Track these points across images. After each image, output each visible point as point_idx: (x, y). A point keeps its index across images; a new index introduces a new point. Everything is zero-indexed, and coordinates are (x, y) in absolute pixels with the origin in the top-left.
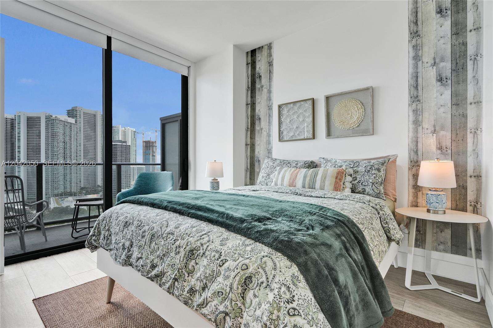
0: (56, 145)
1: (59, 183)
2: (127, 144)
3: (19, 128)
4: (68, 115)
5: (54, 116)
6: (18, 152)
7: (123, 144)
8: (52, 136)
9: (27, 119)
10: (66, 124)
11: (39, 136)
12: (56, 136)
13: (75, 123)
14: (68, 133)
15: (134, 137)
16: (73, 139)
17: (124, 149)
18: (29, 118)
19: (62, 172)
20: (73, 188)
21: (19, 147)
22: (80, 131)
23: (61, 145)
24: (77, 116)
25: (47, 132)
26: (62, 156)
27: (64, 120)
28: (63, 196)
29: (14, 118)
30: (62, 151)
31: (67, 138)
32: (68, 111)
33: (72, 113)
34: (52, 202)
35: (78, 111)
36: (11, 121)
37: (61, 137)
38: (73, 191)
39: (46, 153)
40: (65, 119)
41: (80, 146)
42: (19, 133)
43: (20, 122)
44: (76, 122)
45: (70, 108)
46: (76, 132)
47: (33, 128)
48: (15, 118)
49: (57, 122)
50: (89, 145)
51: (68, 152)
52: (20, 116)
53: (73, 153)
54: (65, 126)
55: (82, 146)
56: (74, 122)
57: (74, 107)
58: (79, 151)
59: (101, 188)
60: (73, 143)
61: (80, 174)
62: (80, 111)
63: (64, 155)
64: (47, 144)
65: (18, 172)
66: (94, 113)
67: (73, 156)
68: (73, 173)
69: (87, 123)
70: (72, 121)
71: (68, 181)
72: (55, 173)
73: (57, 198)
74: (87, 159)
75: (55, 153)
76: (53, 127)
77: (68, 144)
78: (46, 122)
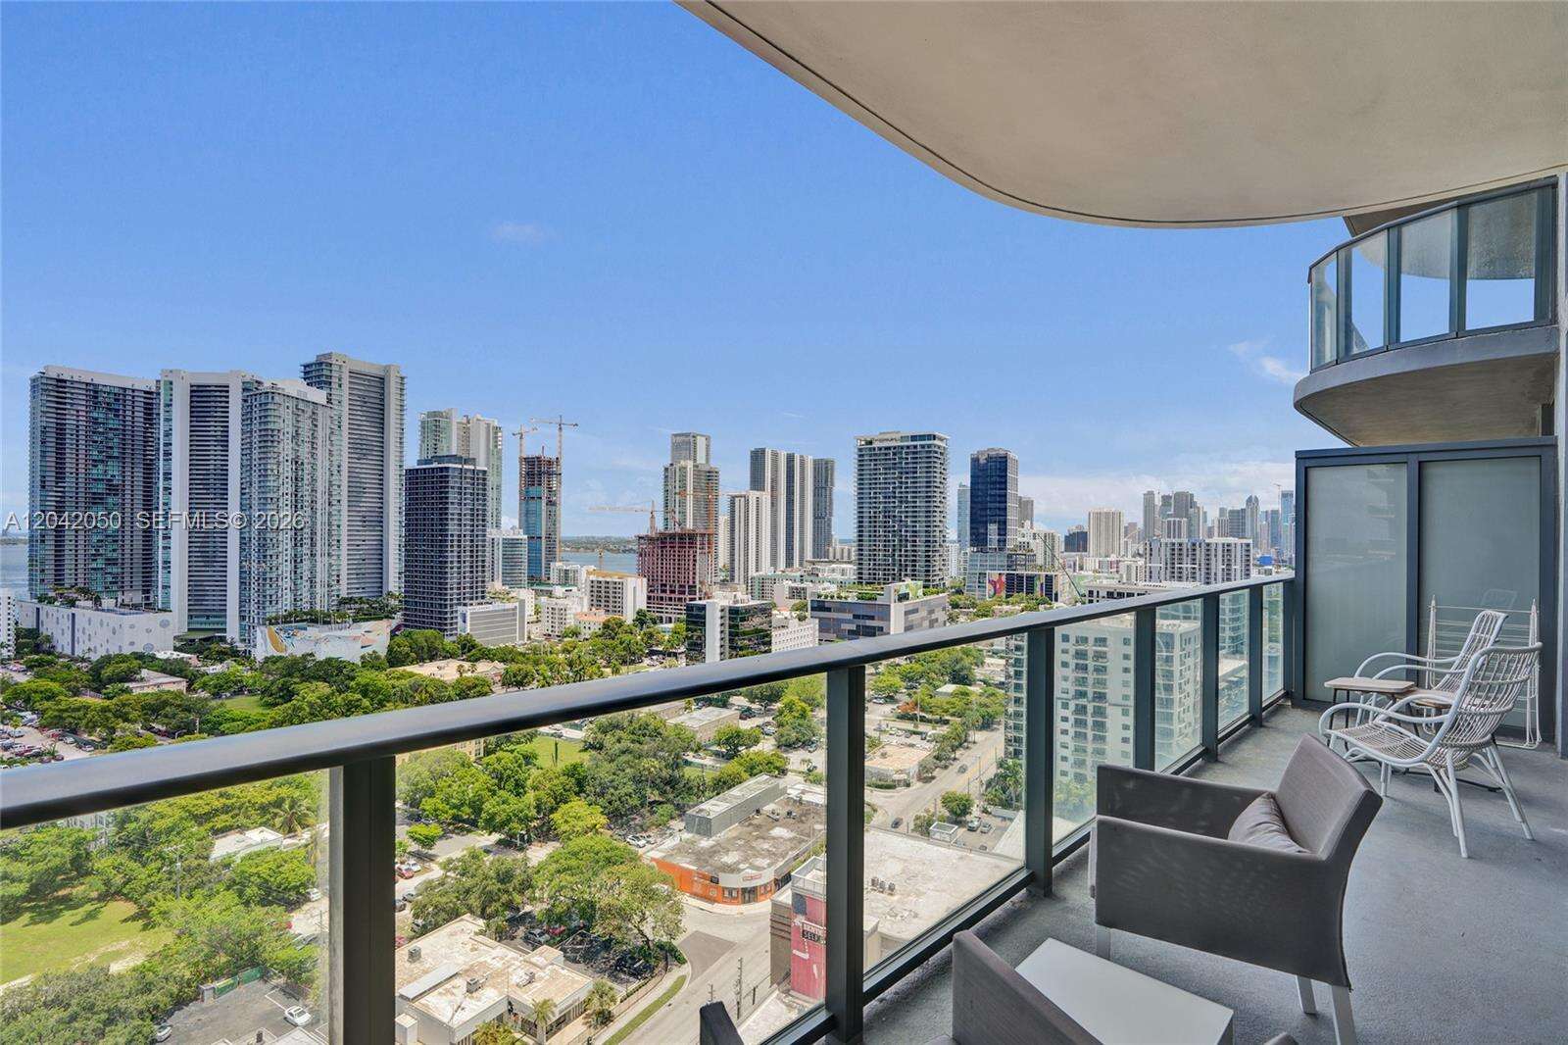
0: (272, 470)
1: (280, 584)
2: (478, 468)
3: (168, 420)
4: (305, 379)
5: (267, 385)
6: (165, 489)
7: (465, 467)
8: (262, 443)
9: (192, 391)
10: (301, 406)
11: (224, 442)
12: (272, 442)
13: (325, 403)
14: (305, 434)
15: (496, 446)
16: (319, 452)
18: (195, 388)
19: (289, 552)
20: (318, 600)
21: (168, 476)
22: (339, 427)
23: (287, 470)
24: (330, 383)
25: (247, 432)
26: (289, 502)
27: (295, 395)
28: (291, 622)
29: (154, 389)
30: (289, 488)
31: (305, 450)
32: (305, 366)
33: (317, 373)
34: (259, 641)
35: (334, 368)
36: (145, 398)
37: (286, 449)
38: (318, 608)
39: (243, 494)
40: (299, 391)
41: (339, 472)
42: (168, 434)
43: (171, 400)
44: (329, 401)
45: (312, 359)
46: (328, 431)
47: (207, 419)
48: (158, 388)
49: (277, 398)
50: (364, 471)
51: (305, 490)
52: (171, 383)
53: (319, 495)
54: (297, 413)
55: (345, 474)
56: (324, 401)
57: (323, 355)
58: (335, 487)
59: (397, 603)
60: (319, 463)
61: (338, 556)
62: (340, 366)
63: (296, 501)
64: (248, 468)
65: (164, 548)
66: (382, 374)
67: (319, 502)
68: (319, 553)
69: (358, 403)
70: (318, 395)
71: (305, 579)
72: (268, 553)
73: (274, 628)
74: (359, 511)
75: (268, 495)
76: (266, 417)
77: (306, 466)
78: (245, 401)
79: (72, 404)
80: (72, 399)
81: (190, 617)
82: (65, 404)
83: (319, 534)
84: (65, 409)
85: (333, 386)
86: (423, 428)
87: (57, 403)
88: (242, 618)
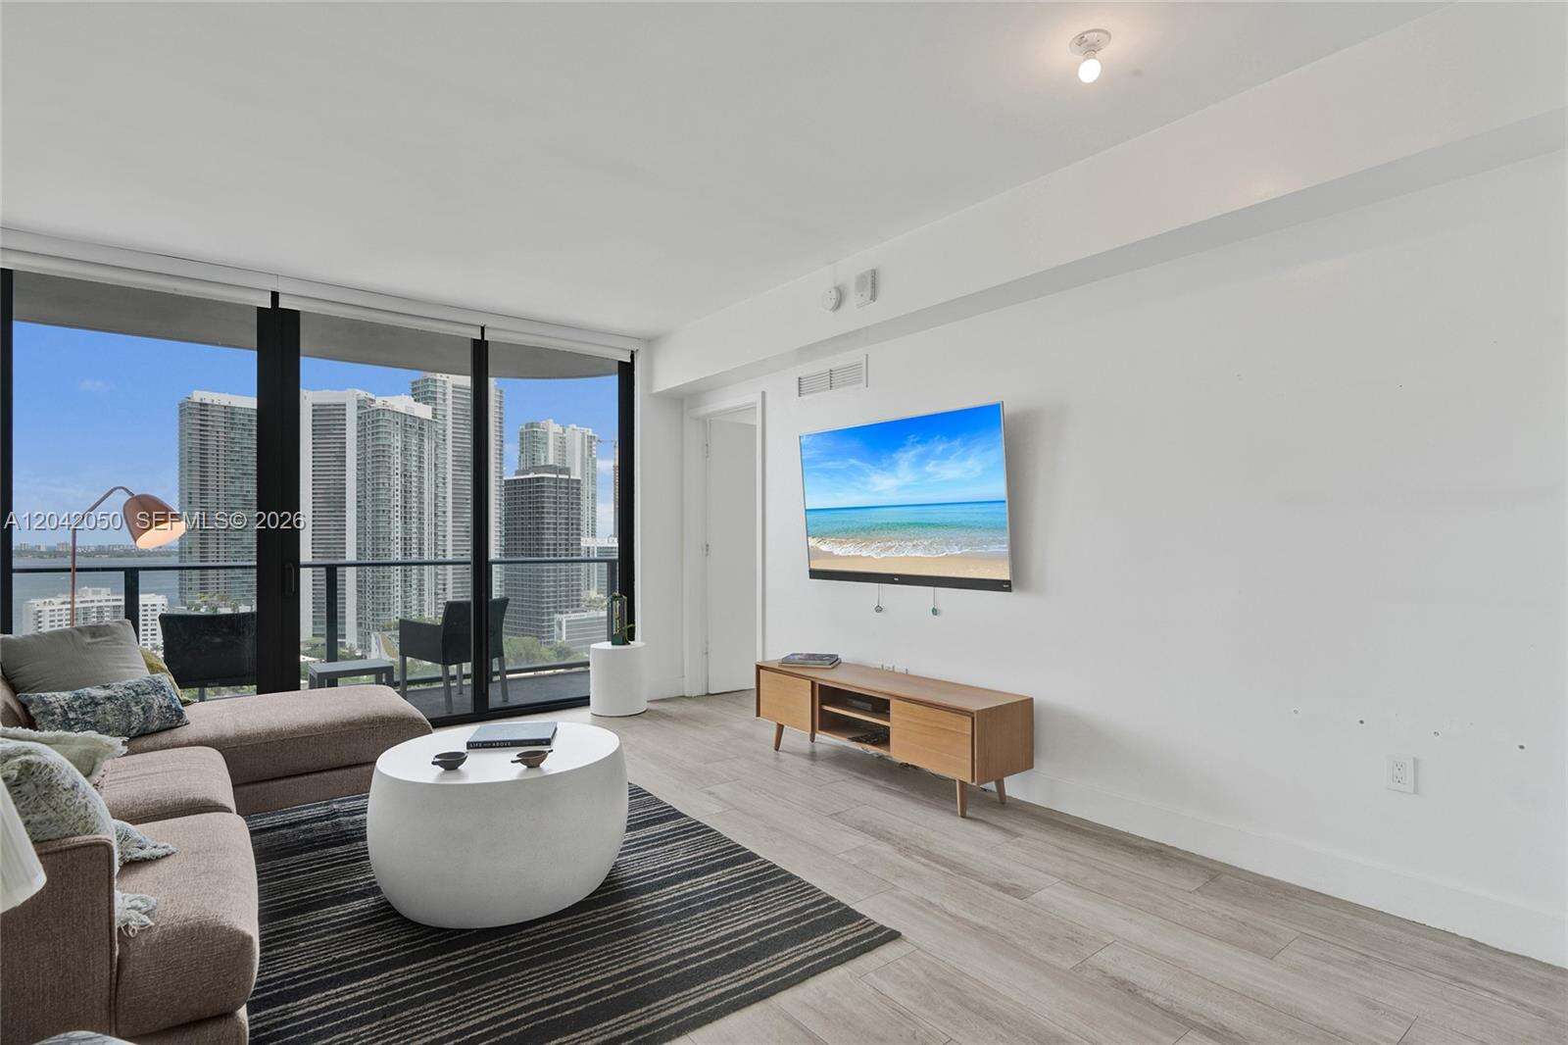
0: (383, 483)
1: (391, 591)
2: (572, 477)
4: (413, 396)
7: (560, 476)
8: (374, 459)
9: (313, 410)
10: (409, 421)
11: (342, 458)
12: (384, 456)
13: (430, 418)
14: (413, 448)
15: (591, 456)
16: (426, 466)
17: (562, 493)
18: (316, 407)
20: (426, 607)
22: (444, 440)
23: (397, 482)
24: (435, 399)
25: (362, 447)
26: (399, 514)
27: (403, 411)
30: (398, 500)
31: (413, 463)
32: (413, 383)
33: (423, 390)
34: (373, 646)
35: (439, 384)
37: (397, 460)
38: (426, 615)
39: (358, 507)
40: (406, 407)
41: (444, 484)
44: (435, 416)
45: (420, 377)
46: (434, 445)
47: (328, 436)
49: (387, 416)
50: (466, 482)
51: (414, 502)
53: (426, 506)
54: (406, 428)
55: (450, 486)
58: (441, 499)
60: (426, 475)
62: (445, 382)
63: (405, 512)
64: (361, 482)
67: (426, 514)
69: (461, 417)
70: (423, 411)
71: (414, 586)
73: (387, 634)
74: (463, 522)
75: (381, 508)
76: (377, 433)
77: (414, 479)
78: (359, 418)
79: (212, 426)
80: (213, 421)
81: (315, 623)
82: (207, 426)
83: (426, 544)
84: (207, 431)
85: (439, 401)
86: (522, 439)
87: (201, 425)
88: (359, 625)
